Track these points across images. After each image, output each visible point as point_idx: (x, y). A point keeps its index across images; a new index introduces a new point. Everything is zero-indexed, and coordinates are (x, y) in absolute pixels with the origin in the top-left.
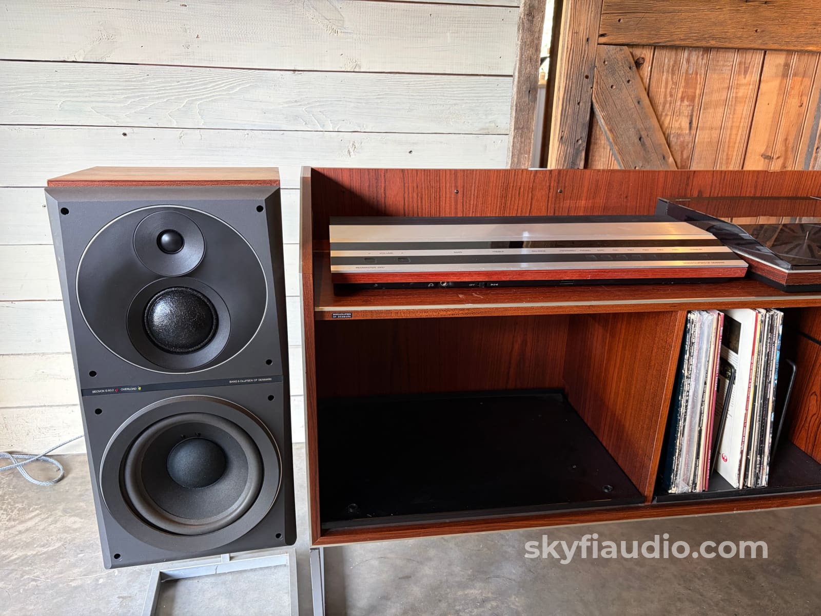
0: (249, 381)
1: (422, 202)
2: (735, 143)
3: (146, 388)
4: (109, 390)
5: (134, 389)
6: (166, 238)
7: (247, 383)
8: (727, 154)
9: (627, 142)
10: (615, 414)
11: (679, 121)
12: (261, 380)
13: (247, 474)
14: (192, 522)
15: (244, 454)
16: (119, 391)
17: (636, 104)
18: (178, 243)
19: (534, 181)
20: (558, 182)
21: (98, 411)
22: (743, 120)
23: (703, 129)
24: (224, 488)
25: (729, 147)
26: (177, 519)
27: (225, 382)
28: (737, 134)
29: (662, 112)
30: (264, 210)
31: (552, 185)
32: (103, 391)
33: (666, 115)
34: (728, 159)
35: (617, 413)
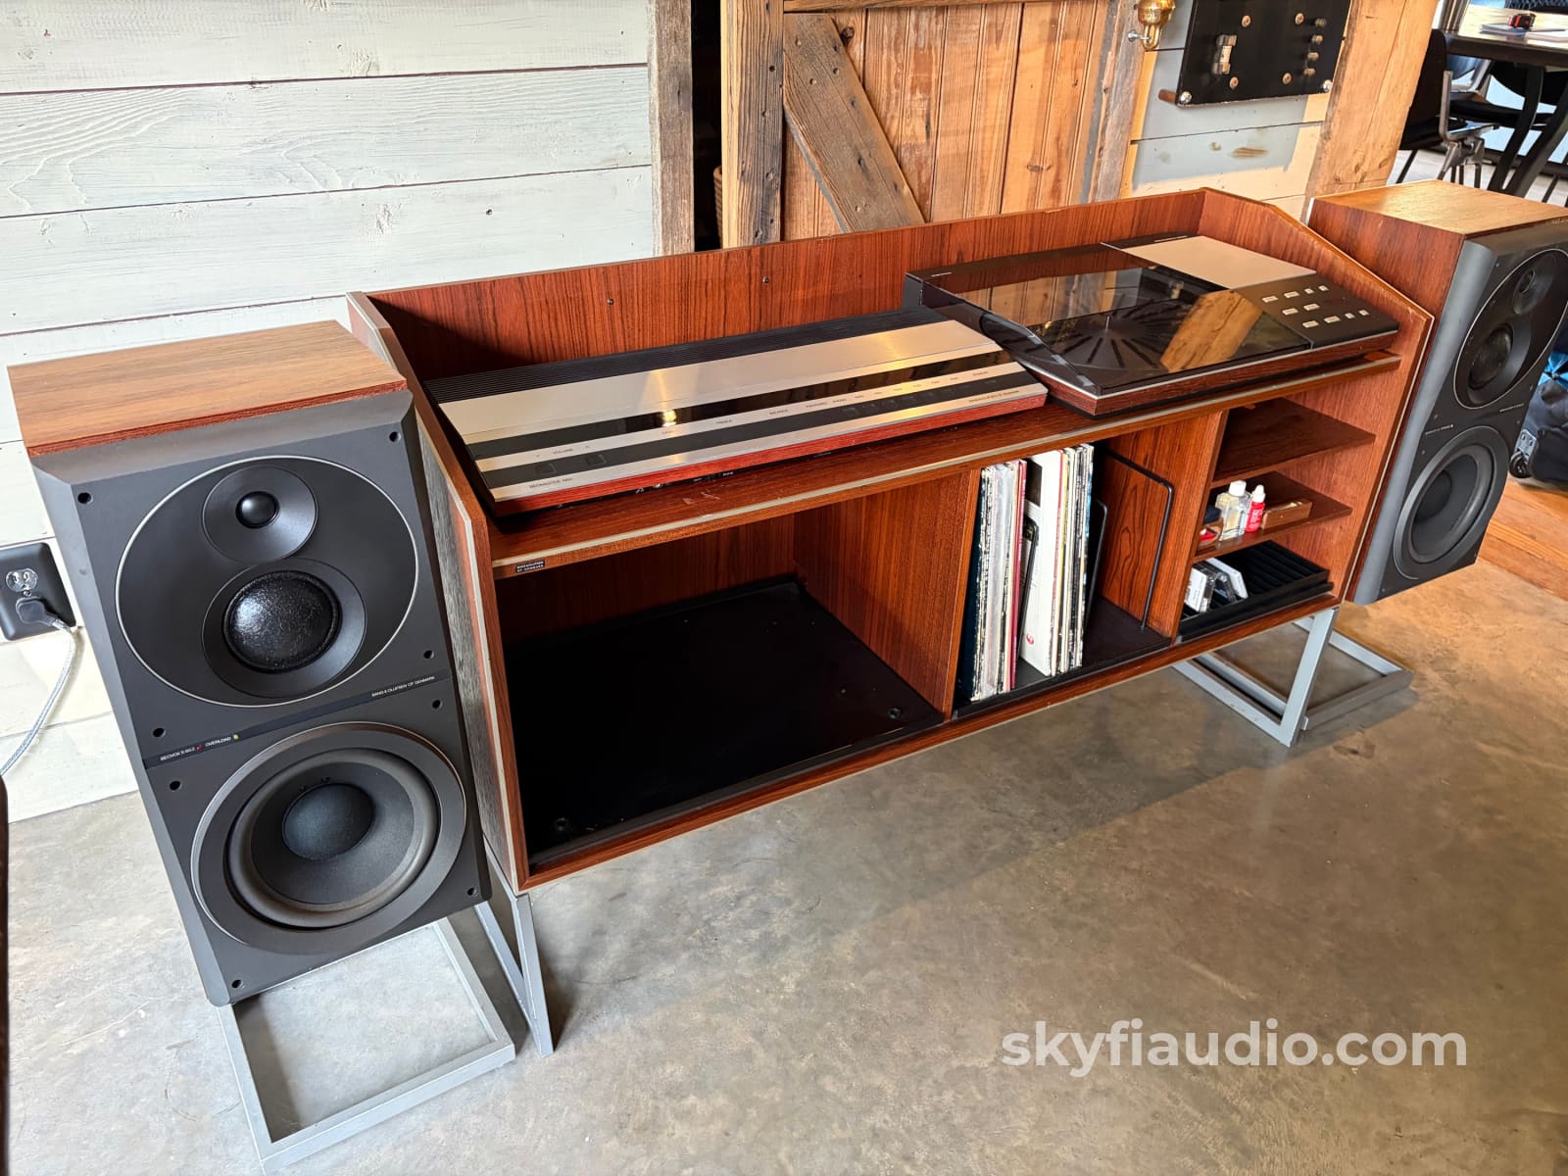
0: (401, 687)
1: (557, 326)
2: (991, 151)
3: (243, 736)
4: (187, 751)
5: (228, 739)
6: (247, 505)
7: (399, 691)
8: (981, 170)
9: (841, 169)
10: (886, 608)
11: (911, 126)
12: (418, 682)
13: (413, 818)
14: (340, 906)
15: (403, 791)
16: (204, 749)
17: (850, 106)
18: (270, 506)
19: (726, 270)
20: (762, 267)
21: (175, 785)
22: (999, 116)
23: (945, 135)
24: (376, 845)
25: (982, 158)
26: (318, 908)
27: (367, 698)
28: (992, 138)
29: (886, 113)
30: (400, 436)
31: (753, 272)
32: (178, 754)
33: (892, 117)
34: (982, 177)
35: (889, 607)
